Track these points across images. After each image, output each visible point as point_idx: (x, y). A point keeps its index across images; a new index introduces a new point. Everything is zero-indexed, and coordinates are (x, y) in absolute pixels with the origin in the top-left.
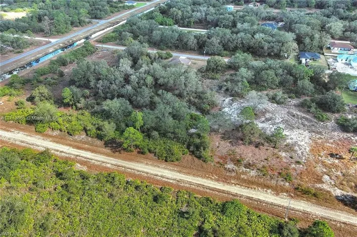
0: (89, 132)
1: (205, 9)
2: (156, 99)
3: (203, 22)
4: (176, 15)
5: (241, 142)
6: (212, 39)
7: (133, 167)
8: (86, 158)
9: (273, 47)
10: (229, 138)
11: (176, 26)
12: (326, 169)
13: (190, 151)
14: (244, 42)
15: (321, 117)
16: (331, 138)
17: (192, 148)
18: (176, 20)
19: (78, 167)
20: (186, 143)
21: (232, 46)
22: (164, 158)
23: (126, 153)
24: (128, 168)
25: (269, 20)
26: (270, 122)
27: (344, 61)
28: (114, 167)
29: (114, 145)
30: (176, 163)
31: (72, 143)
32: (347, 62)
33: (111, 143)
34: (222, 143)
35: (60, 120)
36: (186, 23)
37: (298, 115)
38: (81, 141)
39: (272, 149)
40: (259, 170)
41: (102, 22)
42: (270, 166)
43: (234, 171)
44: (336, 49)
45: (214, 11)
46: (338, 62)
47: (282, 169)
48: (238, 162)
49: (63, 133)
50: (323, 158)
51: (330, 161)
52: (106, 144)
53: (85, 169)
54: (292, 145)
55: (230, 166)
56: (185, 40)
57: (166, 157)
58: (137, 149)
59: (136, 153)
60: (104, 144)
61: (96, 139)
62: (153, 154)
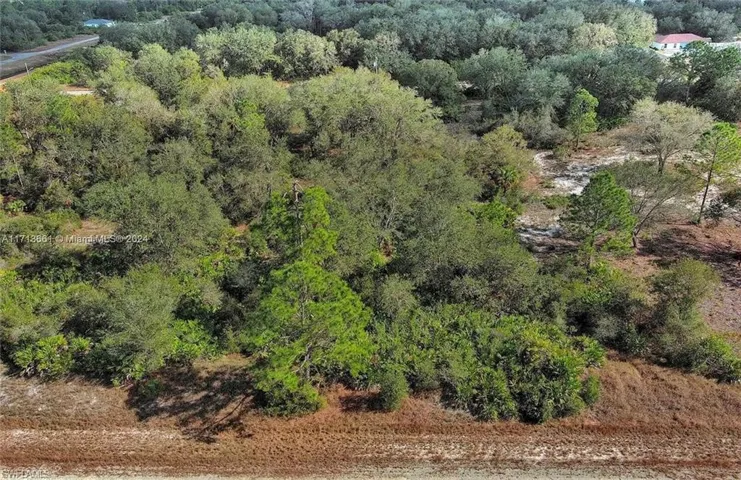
0: (22, 356)
13: (608, 343)
17: (607, 325)
22: (514, 406)
23: (274, 422)
29: (191, 397)
30: (587, 416)
33: (168, 390)
41: (23, 56)
58: (334, 386)
59: (337, 412)
60: (130, 404)
61: (71, 386)
62: (437, 398)
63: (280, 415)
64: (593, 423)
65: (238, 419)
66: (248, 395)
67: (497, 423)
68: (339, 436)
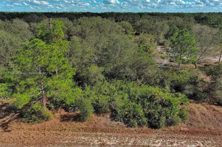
13: (190, 97)
58: (59, 110)
62: (108, 116)
63: (28, 122)
64: (186, 129)
65: (8, 123)
66: (16, 113)
67: (137, 128)
68: (54, 132)
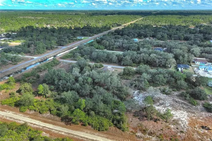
0: (52, 112)
1: (122, 40)
2: (94, 91)
3: (121, 47)
4: (106, 44)
5: (146, 118)
6: (126, 57)
7: (78, 135)
8: (49, 128)
9: (161, 61)
10: (138, 116)
11: (106, 50)
12: (200, 136)
13: (114, 124)
14: (145, 58)
15: (193, 103)
16: (201, 116)
17: (115, 122)
18: (105, 47)
19: (44, 134)
20: (111, 119)
21: (137, 61)
22: (98, 129)
23: (74, 125)
24: (75, 135)
25: (158, 46)
26: (163, 105)
27: (203, 69)
28: (66, 134)
29: (67, 120)
30: (105, 132)
31: (41, 119)
32: (205, 70)
33: (65, 119)
34: (134, 119)
35: (35, 104)
36: (111, 48)
37: (179, 101)
38: (47, 117)
39: (165, 123)
40: (157, 137)
41: (64, 47)
42: (164, 134)
43: (141, 137)
44: (198, 62)
45: (127, 42)
46: (200, 70)
47: (172, 136)
48: (144, 131)
49: (36, 112)
50: (198, 129)
51: (202, 131)
52: (62, 120)
53: (48, 135)
54: (177, 120)
55: (139, 134)
56: (111, 57)
57: (99, 128)
58: (81, 122)
59: (80, 125)
60: (61, 120)
61: (56, 116)
62: (91, 126)
65: (71, 124)
67: (96, 130)
